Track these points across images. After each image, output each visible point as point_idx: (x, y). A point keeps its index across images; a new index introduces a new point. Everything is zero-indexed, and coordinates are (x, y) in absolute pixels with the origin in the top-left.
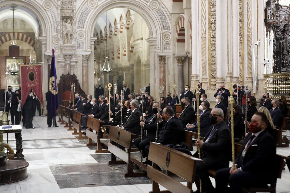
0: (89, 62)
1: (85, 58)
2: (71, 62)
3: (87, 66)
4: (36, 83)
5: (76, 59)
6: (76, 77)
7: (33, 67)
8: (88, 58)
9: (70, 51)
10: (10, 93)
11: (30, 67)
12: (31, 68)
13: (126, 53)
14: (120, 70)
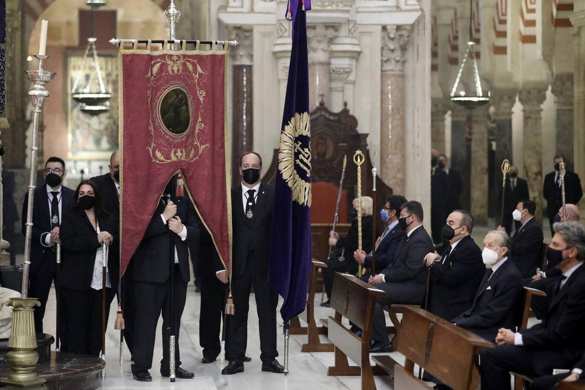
0: (409, 55)
1: (392, 39)
2: (332, 54)
3: (403, 76)
4: (196, 148)
5: (355, 41)
6: (354, 121)
7: (184, 65)
8: (406, 39)
9: (329, 8)
10: (55, 194)
11: (170, 62)
12: (174, 67)
13: (537, 31)
14: (502, 98)
